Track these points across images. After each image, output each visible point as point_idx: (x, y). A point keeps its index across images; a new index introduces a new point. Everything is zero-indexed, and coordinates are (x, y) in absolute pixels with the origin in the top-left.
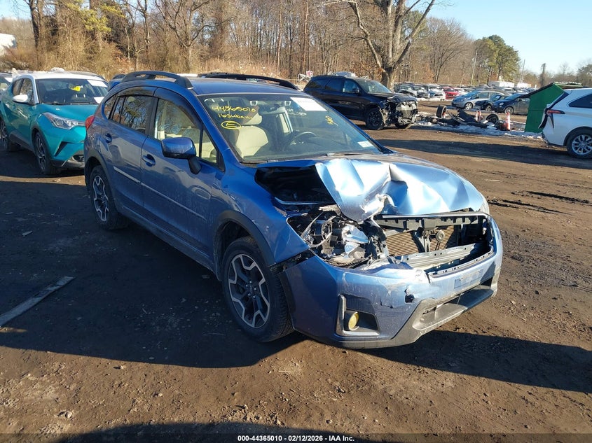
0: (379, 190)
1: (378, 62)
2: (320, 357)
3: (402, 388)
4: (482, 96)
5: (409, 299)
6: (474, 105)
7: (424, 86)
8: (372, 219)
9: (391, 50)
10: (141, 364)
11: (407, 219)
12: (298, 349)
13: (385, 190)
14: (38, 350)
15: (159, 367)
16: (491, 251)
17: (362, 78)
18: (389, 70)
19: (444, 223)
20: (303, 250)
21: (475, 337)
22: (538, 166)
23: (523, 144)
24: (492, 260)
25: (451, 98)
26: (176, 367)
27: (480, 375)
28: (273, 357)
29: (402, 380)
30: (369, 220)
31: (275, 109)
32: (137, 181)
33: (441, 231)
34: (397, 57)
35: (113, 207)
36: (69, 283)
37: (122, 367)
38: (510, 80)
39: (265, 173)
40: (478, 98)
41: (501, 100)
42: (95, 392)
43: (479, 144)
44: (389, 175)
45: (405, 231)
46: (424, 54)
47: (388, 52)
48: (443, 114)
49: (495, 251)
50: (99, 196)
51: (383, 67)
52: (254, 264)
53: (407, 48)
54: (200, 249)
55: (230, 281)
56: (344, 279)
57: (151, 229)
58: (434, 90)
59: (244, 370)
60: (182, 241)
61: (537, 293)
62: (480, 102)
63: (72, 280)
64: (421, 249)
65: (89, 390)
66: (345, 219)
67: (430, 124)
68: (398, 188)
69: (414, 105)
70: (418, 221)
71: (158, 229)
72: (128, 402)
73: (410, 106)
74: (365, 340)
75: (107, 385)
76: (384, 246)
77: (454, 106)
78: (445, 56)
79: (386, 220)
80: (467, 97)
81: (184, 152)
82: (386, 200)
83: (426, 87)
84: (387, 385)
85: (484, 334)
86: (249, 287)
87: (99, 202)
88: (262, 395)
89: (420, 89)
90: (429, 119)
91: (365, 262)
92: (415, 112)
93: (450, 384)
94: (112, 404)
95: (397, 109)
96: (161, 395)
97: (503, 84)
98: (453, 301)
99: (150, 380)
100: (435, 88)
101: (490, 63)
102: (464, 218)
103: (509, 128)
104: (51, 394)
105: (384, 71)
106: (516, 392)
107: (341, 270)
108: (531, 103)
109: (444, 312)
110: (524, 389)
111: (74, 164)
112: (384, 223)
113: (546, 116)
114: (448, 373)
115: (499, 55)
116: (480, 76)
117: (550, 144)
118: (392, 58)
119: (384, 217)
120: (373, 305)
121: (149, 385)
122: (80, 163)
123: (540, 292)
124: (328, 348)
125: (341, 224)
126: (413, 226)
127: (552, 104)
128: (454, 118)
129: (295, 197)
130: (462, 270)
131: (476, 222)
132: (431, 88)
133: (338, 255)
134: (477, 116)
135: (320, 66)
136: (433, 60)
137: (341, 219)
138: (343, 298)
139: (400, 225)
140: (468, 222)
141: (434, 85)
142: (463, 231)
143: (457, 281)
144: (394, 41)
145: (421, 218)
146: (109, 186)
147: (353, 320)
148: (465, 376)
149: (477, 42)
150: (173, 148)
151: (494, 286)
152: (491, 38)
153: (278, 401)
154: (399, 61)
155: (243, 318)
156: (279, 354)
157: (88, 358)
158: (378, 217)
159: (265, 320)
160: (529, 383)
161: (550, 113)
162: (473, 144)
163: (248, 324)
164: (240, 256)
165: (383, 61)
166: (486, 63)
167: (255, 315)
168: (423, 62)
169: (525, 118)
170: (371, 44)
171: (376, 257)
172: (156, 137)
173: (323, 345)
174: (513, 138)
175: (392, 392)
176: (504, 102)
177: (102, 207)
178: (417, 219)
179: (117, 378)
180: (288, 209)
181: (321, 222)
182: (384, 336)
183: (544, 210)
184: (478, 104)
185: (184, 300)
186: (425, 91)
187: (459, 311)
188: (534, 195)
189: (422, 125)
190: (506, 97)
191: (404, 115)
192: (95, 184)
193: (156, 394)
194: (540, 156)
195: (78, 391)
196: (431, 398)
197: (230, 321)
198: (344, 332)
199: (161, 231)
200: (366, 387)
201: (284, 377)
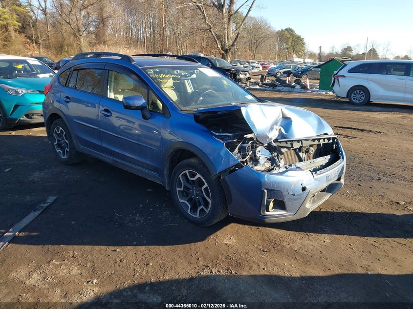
0: (276, 123)
1: (219, 46)
2: (244, 232)
3: (301, 246)
4: (287, 67)
5: (304, 189)
6: (282, 73)
7: (247, 62)
8: (273, 142)
9: (226, 37)
10: (129, 247)
11: (293, 141)
12: (228, 228)
13: (279, 124)
14: (53, 244)
15: (143, 248)
16: (341, 159)
17: (210, 57)
18: (226, 51)
19: (313, 143)
20: (236, 163)
21: (333, 213)
22: (334, 110)
23: (320, 97)
24: (342, 164)
25: (265, 69)
26: (154, 246)
27: (343, 234)
28: (214, 235)
29: (299, 241)
30: (271, 143)
31: (190, 76)
32: (96, 128)
33: (311, 148)
34: (231, 42)
35: (73, 148)
36: (55, 201)
37: (117, 250)
38: (300, 57)
39: (199, 116)
40: (284, 69)
41: (299, 70)
42: (105, 266)
43: (294, 98)
44: (281, 114)
45: (291, 149)
46: (245, 40)
47: (225, 39)
48: (265, 80)
49: (343, 158)
50: (59, 141)
51: (222, 49)
52: (198, 176)
53: (237, 36)
54: (151, 170)
55: (178, 189)
56: (266, 179)
57: (107, 160)
58: (254, 64)
59: (199, 244)
60: (134, 166)
61: (360, 185)
62: (286, 71)
63: (57, 199)
64: (300, 160)
65: (101, 266)
66: (258, 143)
67: (258, 87)
68: (287, 122)
69: (248, 74)
70: (299, 142)
71: (113, 160)
72: (131, 272)
73: (245, 75)
74: (278, 217)
75: (112, 262)
76: (281, 159)
77: (269, 74)
78: (258, 42)
79: (280, 142)
80: (277, 68)
81: (139, 105)
82: (280, 130)
83: (249, 63)
84: (291, 245)
85: (337, 211)
86: (193, 192)
87: (59, 145)
88: (217, 257)
89: (245, 64)
90: (256, 84)
91: (273, 169)
92: (249, 79)
93: (328, 241)
94: (120, 273)
95: (237, 77)
96: (151, 264)
97: (296, 59)
98: (323, 191)
99: (139, 256)
100: (254, 63)
101: (287, 46)
102: (324, 139)
103: (309, 87)
104: (75, 271)
105: (223, 52)
106: (367, 242)
107: (263, 173)
108: (321, 71)
109: (320, 198)
110: (371, 240)
111: (26, 121)
112: (279, 144)
113: (335, 79)
114: (325, 235)
115: (293, 41)
116: (281, 55)
117: (338, 97)
118: (228, 43)
119: (279, 140)
120: (284, 194)
121: (140, 259)
122: (30, 120)
123: (361, 185)
124: (247, 227)
125: (256, 146)
126: (297, 145)
127: (337, 71)
128: (273, 82)
129: (221, 131)
130: (329, 170)
131: (331, 141)
132: (252, 63)
133: (256, 165)
134: (287, 80)
135: (175, 49)
136: (251, 45)
137: (256, 143)
138: (266, 191)
139: (289, 145)
140: (326, 141)
141: (254, 61)
142: (322, 148)
143: (327, 177)
144: (228, 32)
145: (301, 140)
146: (69, 133)
147: (271, 205)
148: (335, 236)
149: (278, 32)
150: (131, 103)
151: (342, 181)
152: (286, 29)
153: (228, 260)
154: (233, 45)
155: (189, 212)
156: (218, 233)
157: (91, 246)
158: (276, 141)
159: (207, 211)
160: (373, 236)
161: (337, 77)
162: (289, 99)
163: (193, 216)
164: (187, 172)
165: (222, 45)
166: (285, 46)
167: (199, 209)
168: (244, 46)
169: (318, 81)
170: (213, 33)
171: (278, 166)
172: (109, 97)
173: (243, 226)
174: (313, 94)
175: (296, 249)
176: (302, 71)
177: (63, 149)
178: (298, 141)
179: (117, 257)
180: (223, 138)
181: (245, 145)
182: (289, 214)
183: (348, 137)
184: (284, 72)
185: (141, 206)
186: (248, 65)
187: (328, 196)
188: (339, 128)
189: (253, 87)
190: (302, 68)
191: (243, 81)
192: (56, 132)
193: (147, 264)
194: (333, 104)
195: (93, 267)
196: (320, 249)
197: (178, 216)
198: (266, 213)
199: (116, 161)
200: (279, 247)
201: (226, 246)
